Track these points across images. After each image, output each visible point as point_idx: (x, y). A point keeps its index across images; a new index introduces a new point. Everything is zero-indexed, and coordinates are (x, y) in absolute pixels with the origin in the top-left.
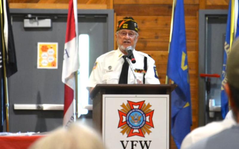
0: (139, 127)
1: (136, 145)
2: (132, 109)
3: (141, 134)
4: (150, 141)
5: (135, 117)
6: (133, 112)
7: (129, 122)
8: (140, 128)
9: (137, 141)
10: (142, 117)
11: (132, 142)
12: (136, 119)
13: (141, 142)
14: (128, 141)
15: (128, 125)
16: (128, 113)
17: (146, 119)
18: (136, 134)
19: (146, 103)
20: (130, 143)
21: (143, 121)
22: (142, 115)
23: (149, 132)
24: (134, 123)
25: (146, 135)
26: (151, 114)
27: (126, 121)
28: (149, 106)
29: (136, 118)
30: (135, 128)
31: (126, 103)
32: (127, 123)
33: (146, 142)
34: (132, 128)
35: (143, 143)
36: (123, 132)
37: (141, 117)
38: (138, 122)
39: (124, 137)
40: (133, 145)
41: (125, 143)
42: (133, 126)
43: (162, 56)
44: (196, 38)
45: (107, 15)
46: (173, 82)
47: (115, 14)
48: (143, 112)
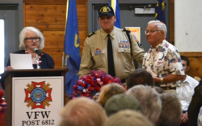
0: (40, 102)
1: (38, 115)
2: (35, 88)
4: (49, 112)
5: (37, 94)
6: (36, 90)
7: (33, 98)
9: (39, 112)
10: (43, 93)
11: (36, 113)
12: (38, 96)
13: (42, 112)
14: (32, 112)
15: (32, 100)
16: (32, 91)
17: (46, 95)
18: (38, 107)
19: (46, 83)
20: (34, 114)
21: (44, 96)
23: (48, 105)
24: (37, 98)
25: (46, 107)
26: (50, 91)
27: (31, 97)
28: (48, 85)
29: (38, 94)
30: (37, 102)
31: (30, 83)
32: (31, 99)
33: (46, 112)
34: (35, 102)
35: (44, 113)
36: (28, 106)
38: (39, 98)
39: (30, 109)
40: (36, 115)
41: (30, 114)
45: (18, 4)
46: (68, 56)
47: (24, 4)
48: (44, 89)
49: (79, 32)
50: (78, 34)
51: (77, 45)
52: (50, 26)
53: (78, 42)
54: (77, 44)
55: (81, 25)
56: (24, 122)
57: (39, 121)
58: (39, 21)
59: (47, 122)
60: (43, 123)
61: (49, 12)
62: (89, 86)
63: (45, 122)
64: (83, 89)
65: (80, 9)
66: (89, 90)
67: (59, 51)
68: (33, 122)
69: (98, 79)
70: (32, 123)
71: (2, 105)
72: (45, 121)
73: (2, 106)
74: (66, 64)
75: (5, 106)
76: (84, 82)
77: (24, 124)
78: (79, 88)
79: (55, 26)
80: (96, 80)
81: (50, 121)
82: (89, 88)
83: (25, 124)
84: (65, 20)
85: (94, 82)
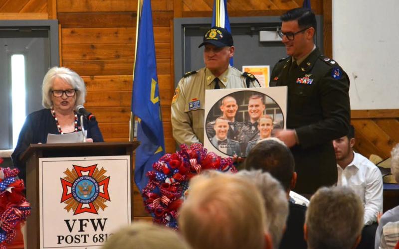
0: (89, 201)
1: (86, 225)
2: (80, 176)
3: (93, 210)
4: (105, 219)
5: (83, 187)
6: (81, 180)
7: (76, 195)
8: (91, 202)
9: (87, 220)
11: (81, 221)
12: (86, 190)
13: (92, 220)
14: (75, 220)
15: (75, 198)
16: (74, 182)
17: (99, 189)
18: (86, 210)
19: (99, 168)
20: (78, 223)
21: (96, 191)
22: (94, 184)
23: (104, 207)
24: (83, 195)
25: (100, 210)
26: (106, 182)
27: (72, 193)
28: (103, 171)
29: (85, 188)
30: (84, 202)
31: (71, 169)
32: (73, 196)
33: (99, 220)
34: (80, 202)
35: (96, 222)
36: (68, 209)
37: (92, 186)
38: (88, 194)
39: (70, 215)
40: (81, 225)
41: (71, 223)
42: (81, 199)
43: (125, 81)
44: (171, 56)
45: (49, 27)
46: (139, 120)
47: (60, 25)
48: (95, 179)
49: (159, 76)
50: (156, 79)
51: (154, 100)
52: (107, 67)
53: (157, 94)
54: (155, 97)
55: (162, 63)
56: (61, 238)
57: (87, 236)
58: (88, 57)
59: (101, 238)
60: (95, 239)
61: (105, 39)
62: (176, 172)
63: (99, 238)
64: (166, 178)
65: (160, 34)
66: (176, 181)
67: (123, 111)
68: (77, 237)
69: (193, 161)
70: (74, 239)
71: (21, 207)
72: (97, 236)
73: (22, 209)
74: (135, 135)
75: (27, 208)
76: (166, 166)
77: (61, 241)
78: (159, 176)
79: (115, 66)
80: (189, 161)
81: (106, 235)
82: (175, 176)
83: (63, 242)
84: (134, 55)
85: (185, 165)
